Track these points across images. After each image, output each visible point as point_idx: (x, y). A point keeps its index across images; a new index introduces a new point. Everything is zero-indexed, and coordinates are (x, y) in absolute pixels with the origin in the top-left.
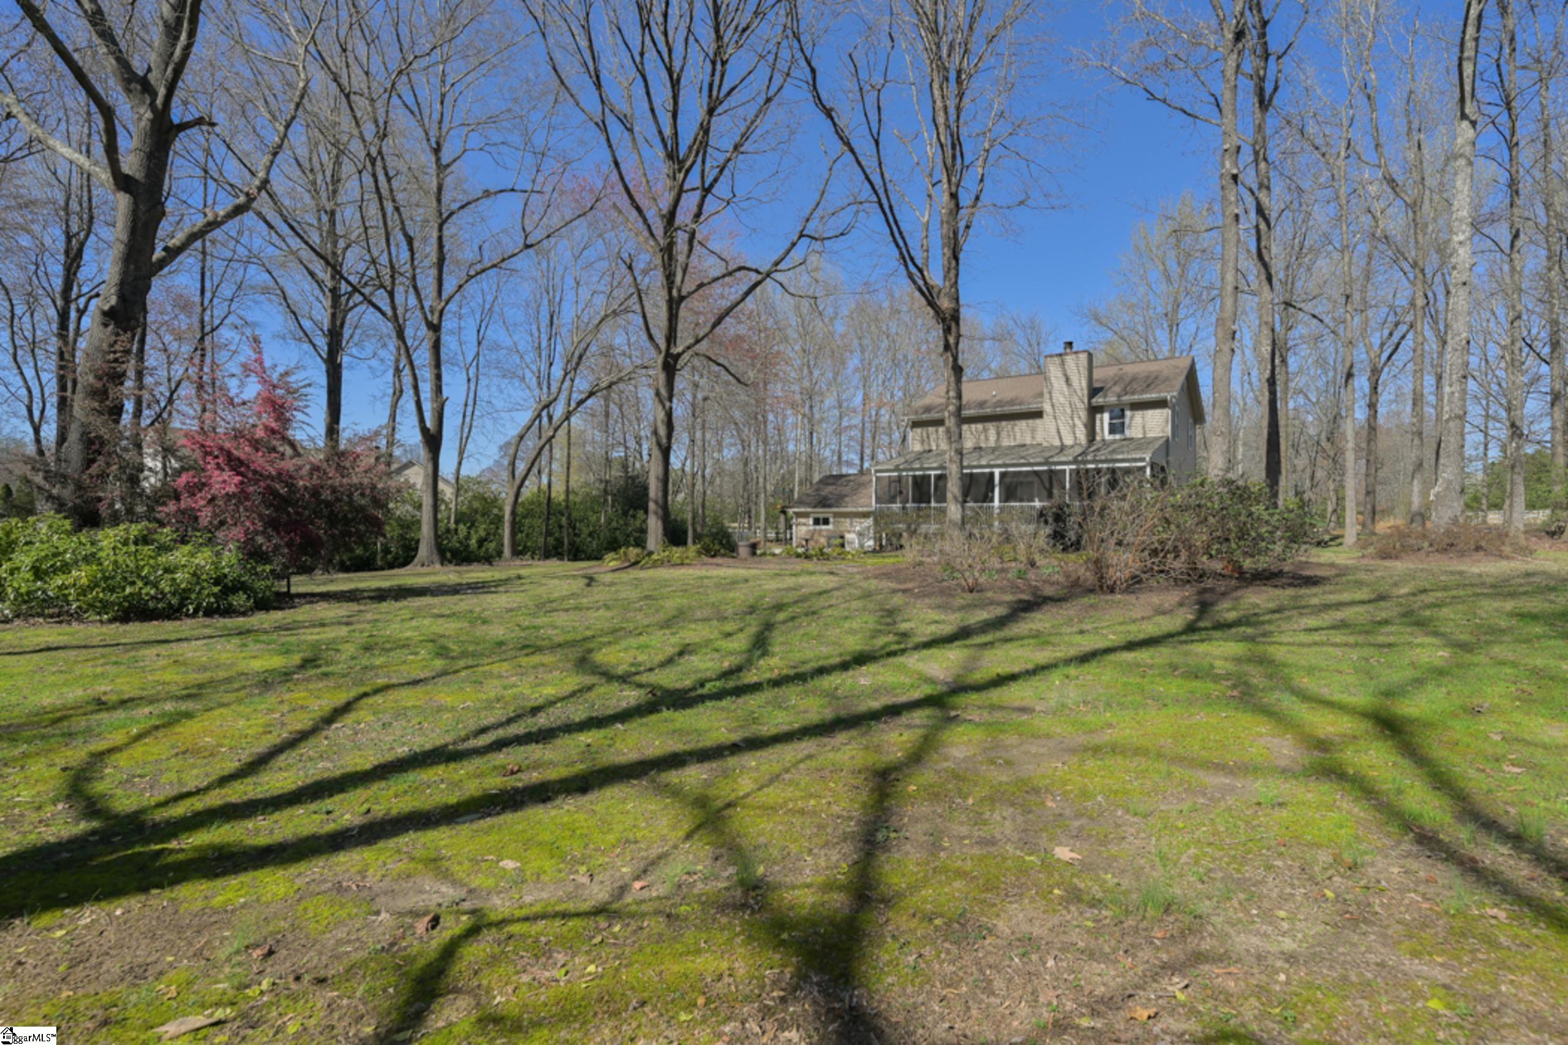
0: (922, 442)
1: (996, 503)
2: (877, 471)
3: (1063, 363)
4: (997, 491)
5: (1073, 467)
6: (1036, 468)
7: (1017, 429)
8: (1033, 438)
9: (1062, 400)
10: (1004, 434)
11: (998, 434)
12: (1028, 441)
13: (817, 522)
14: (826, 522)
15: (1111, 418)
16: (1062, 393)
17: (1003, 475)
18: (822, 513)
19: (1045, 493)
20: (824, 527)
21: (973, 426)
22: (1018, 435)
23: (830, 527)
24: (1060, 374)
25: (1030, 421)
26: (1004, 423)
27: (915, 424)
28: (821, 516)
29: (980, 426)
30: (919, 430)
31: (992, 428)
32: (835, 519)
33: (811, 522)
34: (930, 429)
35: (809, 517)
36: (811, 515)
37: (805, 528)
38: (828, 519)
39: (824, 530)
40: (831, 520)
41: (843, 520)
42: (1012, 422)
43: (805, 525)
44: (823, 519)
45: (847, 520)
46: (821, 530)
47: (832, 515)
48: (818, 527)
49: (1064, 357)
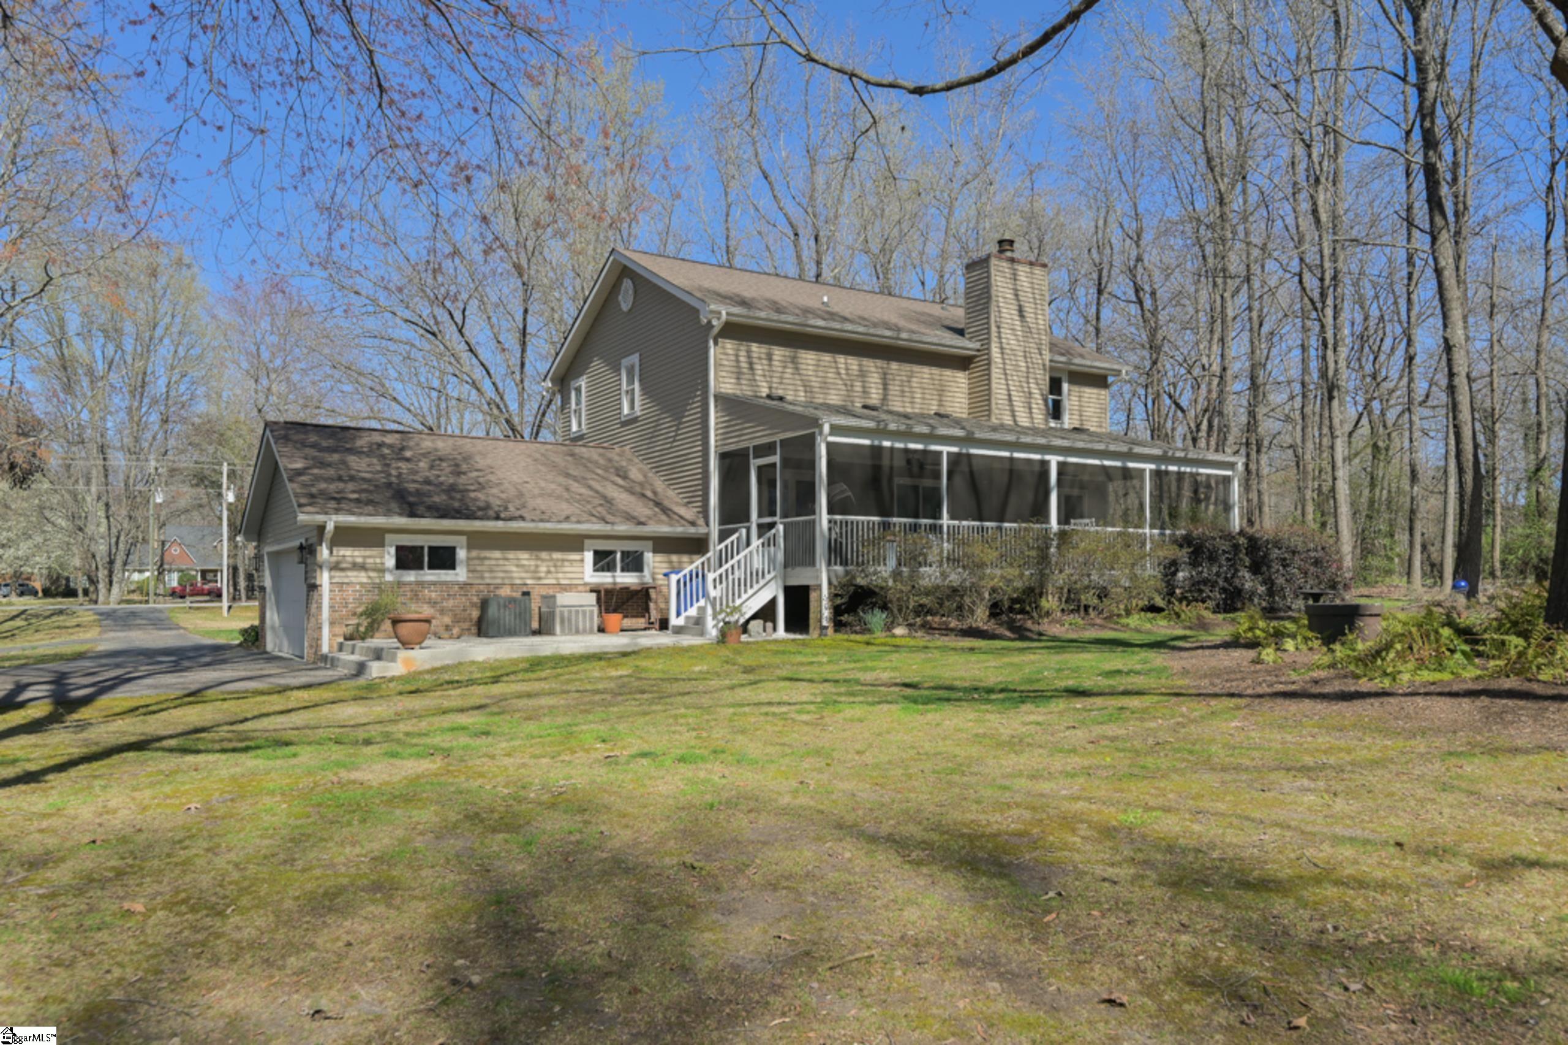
0: (739, 376)
1: (1053, 524)
2: (833, 429)
3: (1015, 277)
6: (1107, 463)
7: (915, 382)
8: (940, 403)
9: (1013, 342)
10: (894, 388)
11: (885, 386)
13: (408, 559)
14: (443, 558)
16: (1014, 330)
17: (1061, 466)
18: (426, 531)
20: (430, 575)
21: (841, 359)
22: (918, 397)
23: (460, 574)
24: (1010, 295)
25: (935, 371)
26: (894, 365)
28: (427, 542)
29: (853, 363)
30: (729, 345)
31: (873, 372)
32: (474, 553)
33: (390, 562)
34: (755, 347)
35: (381, 544)
36: (389, 537)
37: (362, 577)
38: (451, 551)
39: (434, 583)
40: (461, 554)
41: (497, 554)
42: (907, 367)
43: (363, 567)
44: (432, 549)
45: (511, 555)
46: (421, 584)
47: (463, 539)
48: (411, 576)
49: (1016, 266)
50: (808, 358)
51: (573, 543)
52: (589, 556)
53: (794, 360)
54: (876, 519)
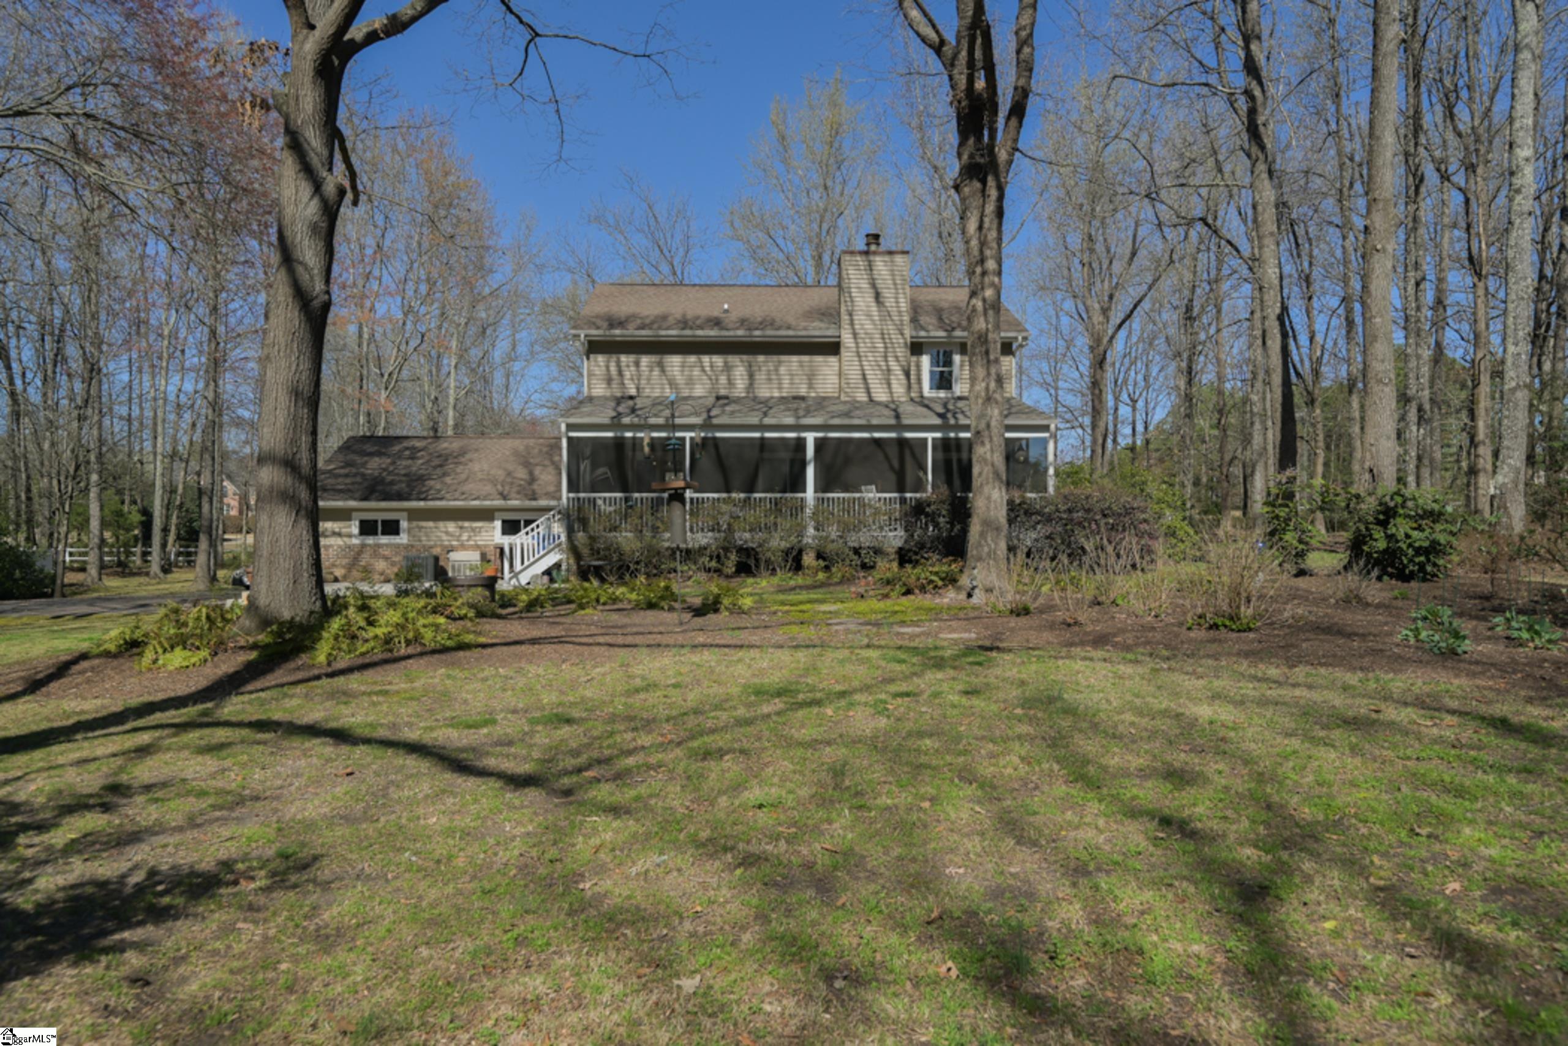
0: (609, 381)
1: (810, 493)
2: (570, 427)
3: (870, 267)
4: (810, 472)
5: (938, 435)
6: (877, 435)
7: (783, 370)
8: (811, 386)
9: (869, 326)
10: (761, 377)
11: (751, 376)
12: (803, 391)
13: (368, 528)
14: (391, 528)
15: (932, 365)
16: (869, 316)
17: (820, 444)
18: (380, 509)
19: (892, 478)
20: (384, 540)
21: (706, 359)
22: (786, 382)
23: (403, 539)
24: (865, 284)
25: (806, 358)
26: (761, 358)
27: (594, 347)
28: (380, 517)
29: (718, 360)
30: (601, 359)
31: (739, 366)
32: (415, 524)
33: (355, 530)
34: (624, 358)
35: (350, 519)
36: (354, 514)
37: (339, 541)
38: (397, 522)
39: (387, 545)
40: (404, 524)
41: (431, 524)
42: (775, 358)
43: (339, 535)
44: (383, 522)
45: (441, 524)
46: (379, 546)
47: (405, 514)
48: (370, 540)
49: (872, 258)
50: (674, 361)
51: (487, 515)
52: (498, 524)
53: (661, 365)
54: (619, 495)
